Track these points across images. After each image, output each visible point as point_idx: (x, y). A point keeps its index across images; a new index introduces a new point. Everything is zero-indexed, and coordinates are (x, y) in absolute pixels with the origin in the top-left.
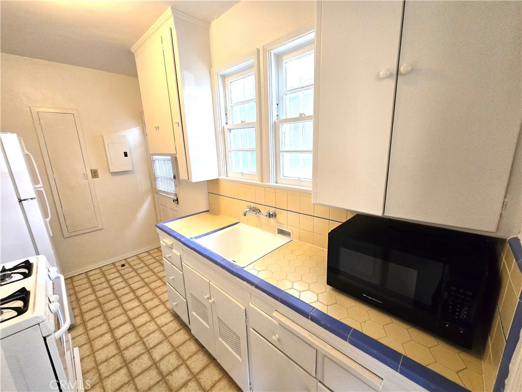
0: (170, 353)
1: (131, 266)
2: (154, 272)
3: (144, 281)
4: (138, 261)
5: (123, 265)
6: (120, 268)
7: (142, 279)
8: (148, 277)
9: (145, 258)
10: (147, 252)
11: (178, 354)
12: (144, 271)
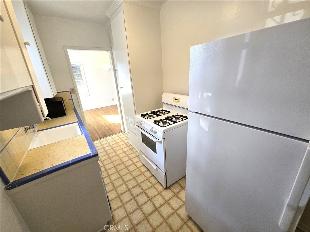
0: (118, 187)
11: (114, 186)
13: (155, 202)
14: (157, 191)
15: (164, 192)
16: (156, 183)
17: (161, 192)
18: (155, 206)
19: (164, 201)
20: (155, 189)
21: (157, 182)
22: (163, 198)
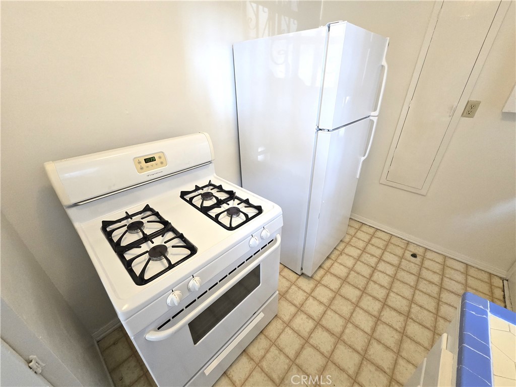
1: (421, 266)
2: (438, 309)
3: (410, 307)
4: (437, 268)
5: (414, 256)
6: (408, 255)
7: (412, 301)
8: (421, 307)
9: (453, 272)
10: (467, 264)
12: (429, 291)
13: (308, 330)
14: (283, 330)
15: (283, 316)
16: (266, 337)
17: (284, 322)
18: (315, 328)
19: (299, 313)
20: (281, 337)
21: (262, 337)
22: (294, 316)
